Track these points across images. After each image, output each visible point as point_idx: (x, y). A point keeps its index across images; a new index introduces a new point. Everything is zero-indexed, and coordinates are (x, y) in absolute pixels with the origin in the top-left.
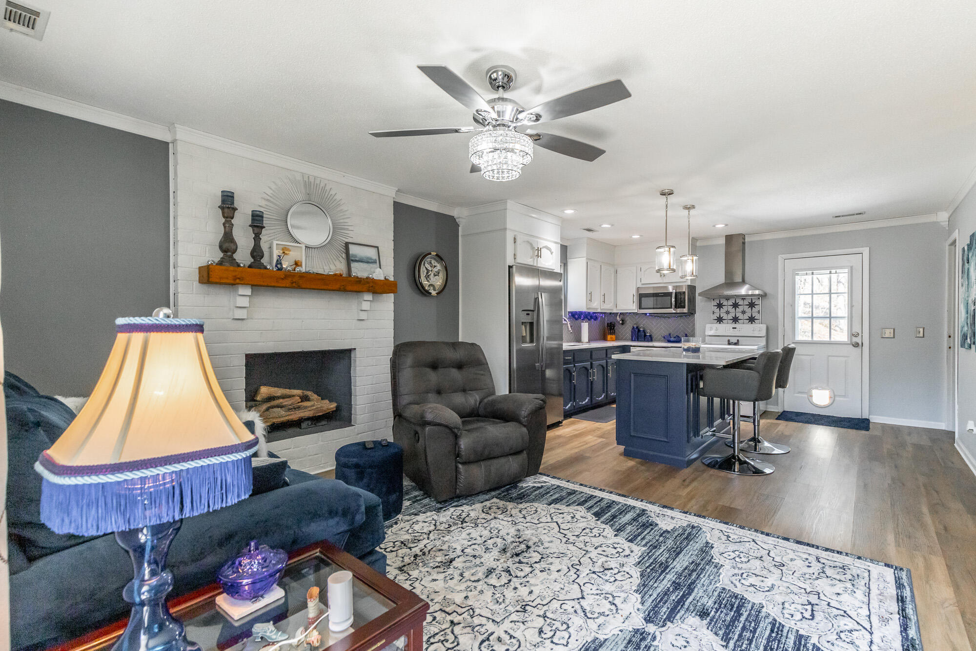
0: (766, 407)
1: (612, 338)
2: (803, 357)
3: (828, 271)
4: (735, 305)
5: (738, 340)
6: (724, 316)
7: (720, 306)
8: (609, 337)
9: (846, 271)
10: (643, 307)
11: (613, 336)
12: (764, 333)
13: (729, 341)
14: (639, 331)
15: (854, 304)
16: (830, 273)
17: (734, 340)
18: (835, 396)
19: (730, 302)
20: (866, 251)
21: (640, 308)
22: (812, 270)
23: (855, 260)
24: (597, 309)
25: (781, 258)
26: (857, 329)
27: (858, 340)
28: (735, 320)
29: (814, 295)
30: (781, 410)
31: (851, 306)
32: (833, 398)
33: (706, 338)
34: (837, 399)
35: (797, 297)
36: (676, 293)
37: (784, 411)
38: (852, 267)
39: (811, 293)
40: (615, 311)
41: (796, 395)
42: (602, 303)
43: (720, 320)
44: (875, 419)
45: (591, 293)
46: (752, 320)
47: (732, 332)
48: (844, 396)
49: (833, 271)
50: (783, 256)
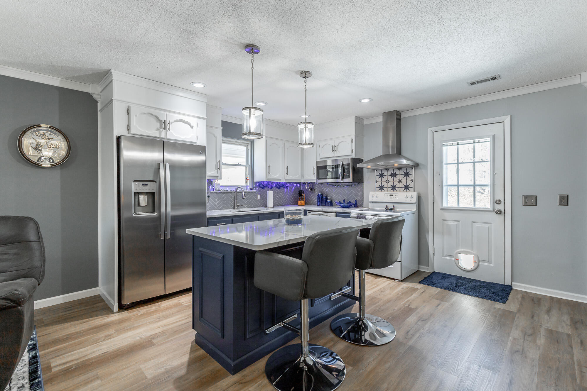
0: (419, 268)
1: (301, 203)
2: (451, 223)
3: (472, 141)
4: (394, 175)
5: (394, 206)
6: (385, 184)
7: (381, 176)
8: (299, 202)
9: (488, 139)
10: (320, 177)
11: (303, 202)
12: (414, 200)
13: (387, 207)
14: (322, 197)
15: (496, 172)
16: (474, 142)
17: (390, 206)
18: (479, 261)
19: (389, 173)
20: (507, 120)
21: (319, 178)
22: (458, 140)
23: (497, 129)
24: (280, 180)
25: (430, 130)
26: (499, 196)
27: (500, 207)
28: (394, 188)
29: (460, 165)
30: (431, 271)
31: (494, 174)
32: (478, 262)
33: (370, 203)
34: (481, 263)
35: (444, 166)
36: (343, 165)
37: (434, 272)
38: (494, 136)
39: (457, 162)
40: (302, 181)
41: (444, 257)
42: (286, 174)
43: (382, 188)
44: (518, 286)
45: (270, 166)
46: (406, 188)
47: (388, 199)
48: (488, 261)
49: (477, 141)
50: (431, 129)
